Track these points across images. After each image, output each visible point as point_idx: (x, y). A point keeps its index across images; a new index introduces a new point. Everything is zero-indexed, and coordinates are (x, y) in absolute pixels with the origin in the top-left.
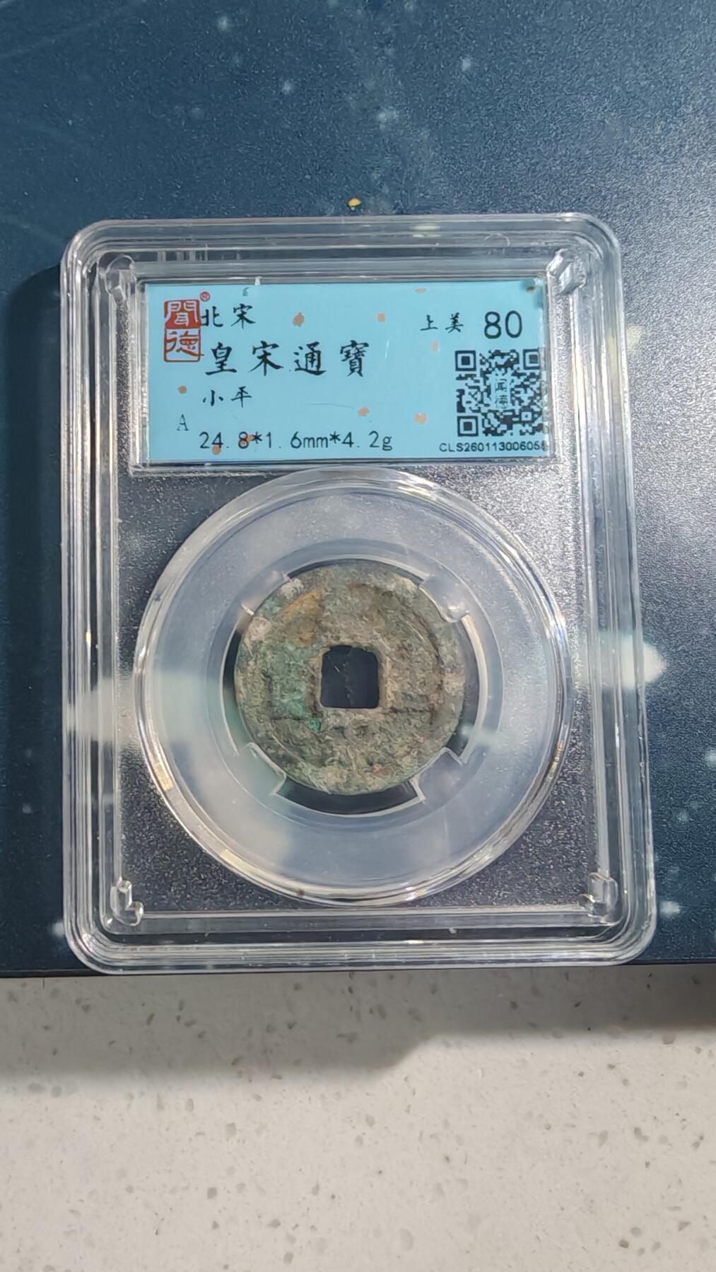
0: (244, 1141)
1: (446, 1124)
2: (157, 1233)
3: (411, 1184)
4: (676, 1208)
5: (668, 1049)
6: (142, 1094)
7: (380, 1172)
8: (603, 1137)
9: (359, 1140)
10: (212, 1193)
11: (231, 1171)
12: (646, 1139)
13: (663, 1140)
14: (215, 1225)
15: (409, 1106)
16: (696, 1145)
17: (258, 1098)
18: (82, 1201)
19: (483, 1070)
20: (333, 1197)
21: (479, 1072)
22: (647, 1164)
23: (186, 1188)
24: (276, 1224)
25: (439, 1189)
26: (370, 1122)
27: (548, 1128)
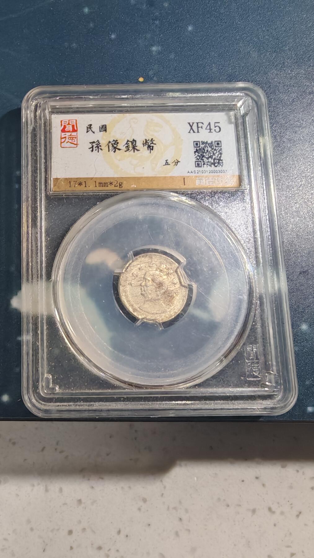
0: (85, 508)
1: (180, 502)
2: (44, 551)
3: (164, 531)
4: (288, 547)
5: (283, 470)
6: (39, 484)
7: (149, 525)
8: (254, 511)
9: (139, 509)
10: (70, 532)
11: (80, 522)
12: (274, 512)
13: (282, 513)
14: (71, 548)
15: (163, 494)
16: (298, 516)
17: (92, 487)
18: (9, 534)
19: (197, 478)
20: (127, 536)
21: (195, 478)
22: (275, 525)
23: (58, 530)
24: (100, 548)
25: (177, 534)
26: (145, 500)
27: (228, 506)
